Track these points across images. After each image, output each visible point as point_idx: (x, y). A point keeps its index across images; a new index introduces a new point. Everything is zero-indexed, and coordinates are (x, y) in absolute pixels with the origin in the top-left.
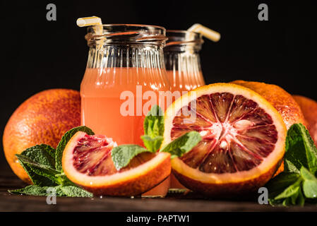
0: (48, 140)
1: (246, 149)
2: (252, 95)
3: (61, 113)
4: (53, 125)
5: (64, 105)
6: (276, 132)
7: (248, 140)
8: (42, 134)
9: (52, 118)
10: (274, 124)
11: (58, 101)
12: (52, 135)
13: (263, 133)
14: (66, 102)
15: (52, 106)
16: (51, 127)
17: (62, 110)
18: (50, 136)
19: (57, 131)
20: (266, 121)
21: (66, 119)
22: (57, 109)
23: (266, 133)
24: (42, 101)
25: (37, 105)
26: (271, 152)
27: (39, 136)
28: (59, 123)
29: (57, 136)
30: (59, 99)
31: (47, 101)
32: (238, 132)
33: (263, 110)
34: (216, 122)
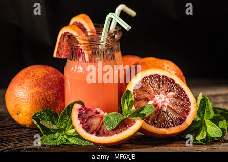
0: (43, 103)
3: (48, 85)
4: (46, 93)
5: (49, 79)
8: (39, 100)
9: (44, 89)
11: (44, 77)
12: (45, 99)
14: (49, 77)
15: (42, 81)
16: (44, 95)
17: (49, 83)
18: (44, 100)
19: (48, 97)
21: (52, 89)
22: (45, 82)
24: (33, 76)
25: (32, 80)
27: (38, 101)
28: (49, 91)
29: (48, 100)
30: (43, 75)
31: (37, 77)
34: (156, 94)
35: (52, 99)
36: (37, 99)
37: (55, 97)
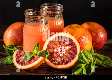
1: (67, 57)
2: (72, 37)
4: (16, 37)
5: (20, 30)
6: (77, 51)
7: (68, 53)
8: (13, 40)
9: (16, 35)
10: (77, 48)
11: (18, 29)
13: (73, 51)
14: (21, 29)
15: (16, 30)
16: (16, 38)
18: (15, 40)
19: (17, 39)
20: (75, 47)
21: (20, 35)
22: (18, 31)
23: (74, 51)
24: (14, 28)
25: (12, 30)
26: (74, 58)
27: (12, 40)
28: (18, 36)
29: (17, 40)
30: (18, 28)
32: (66, 51)
33: (74, 43)
34: (60, 46)
35: (19, 40)
36: (12, 39)
37: (21, 39)
